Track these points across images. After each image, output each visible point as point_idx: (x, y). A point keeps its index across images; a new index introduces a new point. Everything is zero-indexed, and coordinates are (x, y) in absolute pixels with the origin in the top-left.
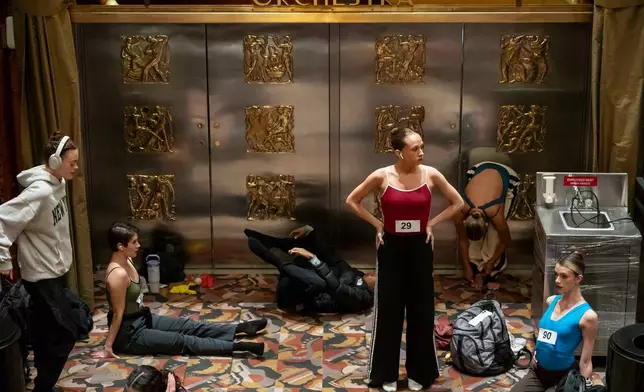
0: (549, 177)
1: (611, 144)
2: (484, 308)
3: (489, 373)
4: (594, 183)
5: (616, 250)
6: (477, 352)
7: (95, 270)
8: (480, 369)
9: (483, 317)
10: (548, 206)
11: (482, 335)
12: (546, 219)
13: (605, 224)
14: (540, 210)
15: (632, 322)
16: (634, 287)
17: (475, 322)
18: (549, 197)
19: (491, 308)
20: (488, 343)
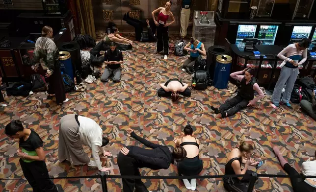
0: (197, 12)
1: (211, 4)
2: (181, 41)
3: (182, 55)
4: (207, 13)
5: (211, 29)
6: (179, 51)
7: (96, 32)
8: (180, 55)
9: (181, 43)
10: (196, 19)
11: (180, 47)
12: (196, 21)
13: (209, 23)
14: (194, 19)
15: (213, 45)
16: (214, 37)
17: (179, 44)
18: (196, 17)
19: (183, 41)
20: (182, 49)
